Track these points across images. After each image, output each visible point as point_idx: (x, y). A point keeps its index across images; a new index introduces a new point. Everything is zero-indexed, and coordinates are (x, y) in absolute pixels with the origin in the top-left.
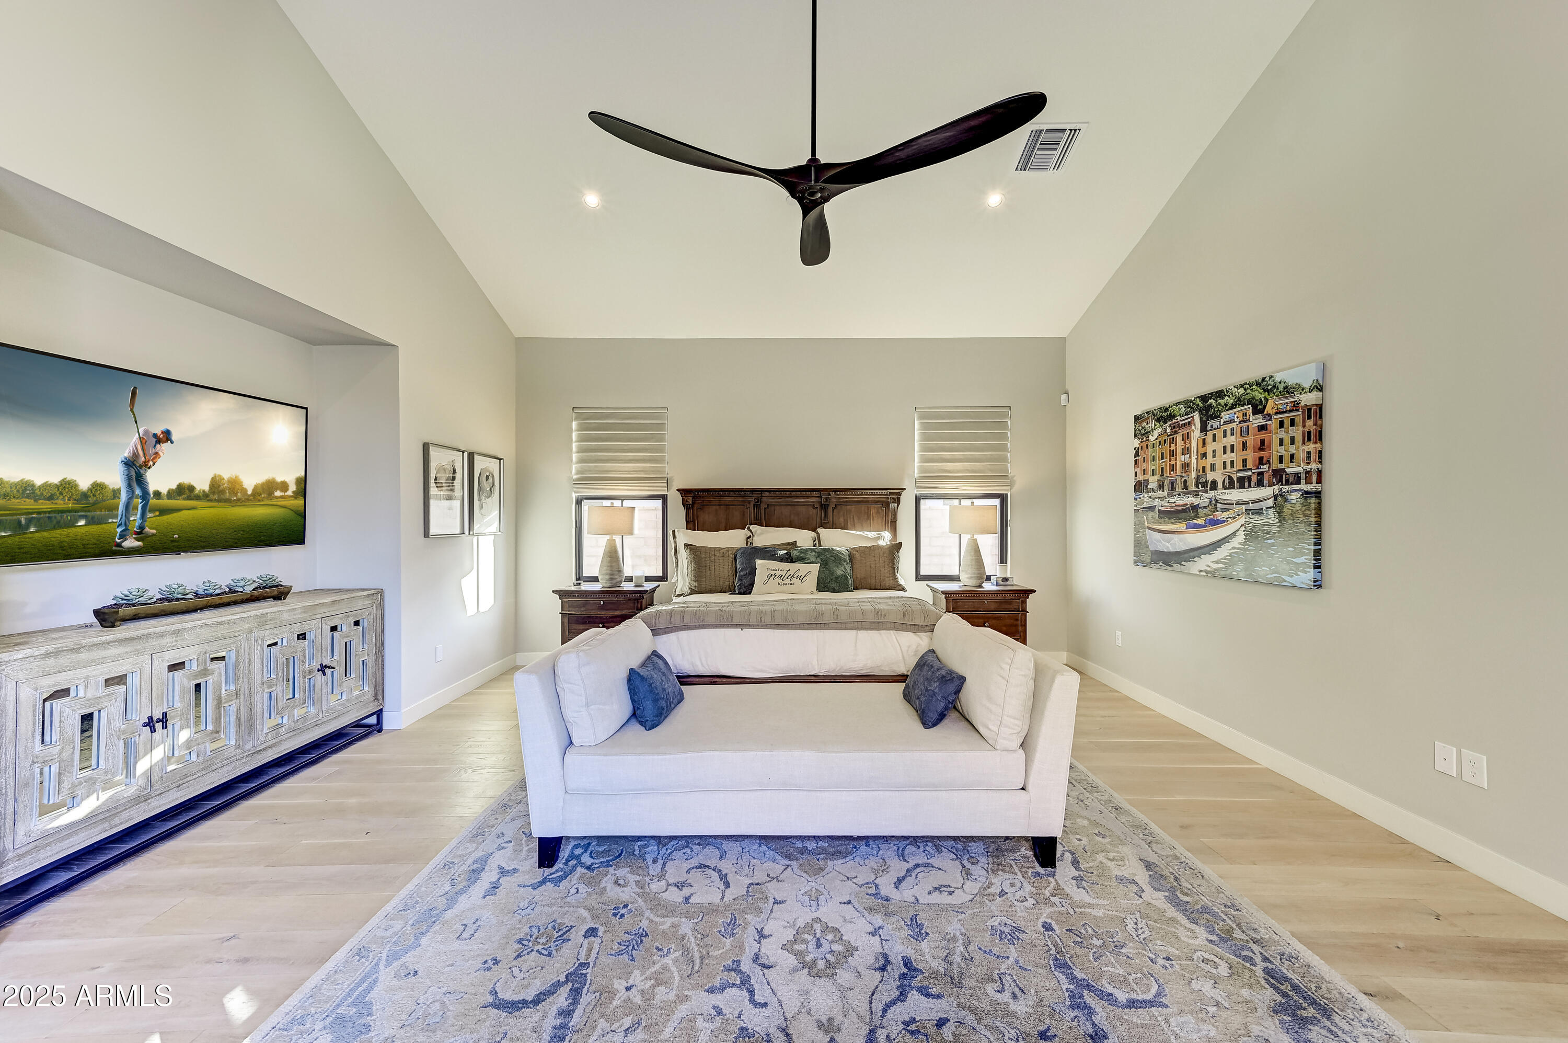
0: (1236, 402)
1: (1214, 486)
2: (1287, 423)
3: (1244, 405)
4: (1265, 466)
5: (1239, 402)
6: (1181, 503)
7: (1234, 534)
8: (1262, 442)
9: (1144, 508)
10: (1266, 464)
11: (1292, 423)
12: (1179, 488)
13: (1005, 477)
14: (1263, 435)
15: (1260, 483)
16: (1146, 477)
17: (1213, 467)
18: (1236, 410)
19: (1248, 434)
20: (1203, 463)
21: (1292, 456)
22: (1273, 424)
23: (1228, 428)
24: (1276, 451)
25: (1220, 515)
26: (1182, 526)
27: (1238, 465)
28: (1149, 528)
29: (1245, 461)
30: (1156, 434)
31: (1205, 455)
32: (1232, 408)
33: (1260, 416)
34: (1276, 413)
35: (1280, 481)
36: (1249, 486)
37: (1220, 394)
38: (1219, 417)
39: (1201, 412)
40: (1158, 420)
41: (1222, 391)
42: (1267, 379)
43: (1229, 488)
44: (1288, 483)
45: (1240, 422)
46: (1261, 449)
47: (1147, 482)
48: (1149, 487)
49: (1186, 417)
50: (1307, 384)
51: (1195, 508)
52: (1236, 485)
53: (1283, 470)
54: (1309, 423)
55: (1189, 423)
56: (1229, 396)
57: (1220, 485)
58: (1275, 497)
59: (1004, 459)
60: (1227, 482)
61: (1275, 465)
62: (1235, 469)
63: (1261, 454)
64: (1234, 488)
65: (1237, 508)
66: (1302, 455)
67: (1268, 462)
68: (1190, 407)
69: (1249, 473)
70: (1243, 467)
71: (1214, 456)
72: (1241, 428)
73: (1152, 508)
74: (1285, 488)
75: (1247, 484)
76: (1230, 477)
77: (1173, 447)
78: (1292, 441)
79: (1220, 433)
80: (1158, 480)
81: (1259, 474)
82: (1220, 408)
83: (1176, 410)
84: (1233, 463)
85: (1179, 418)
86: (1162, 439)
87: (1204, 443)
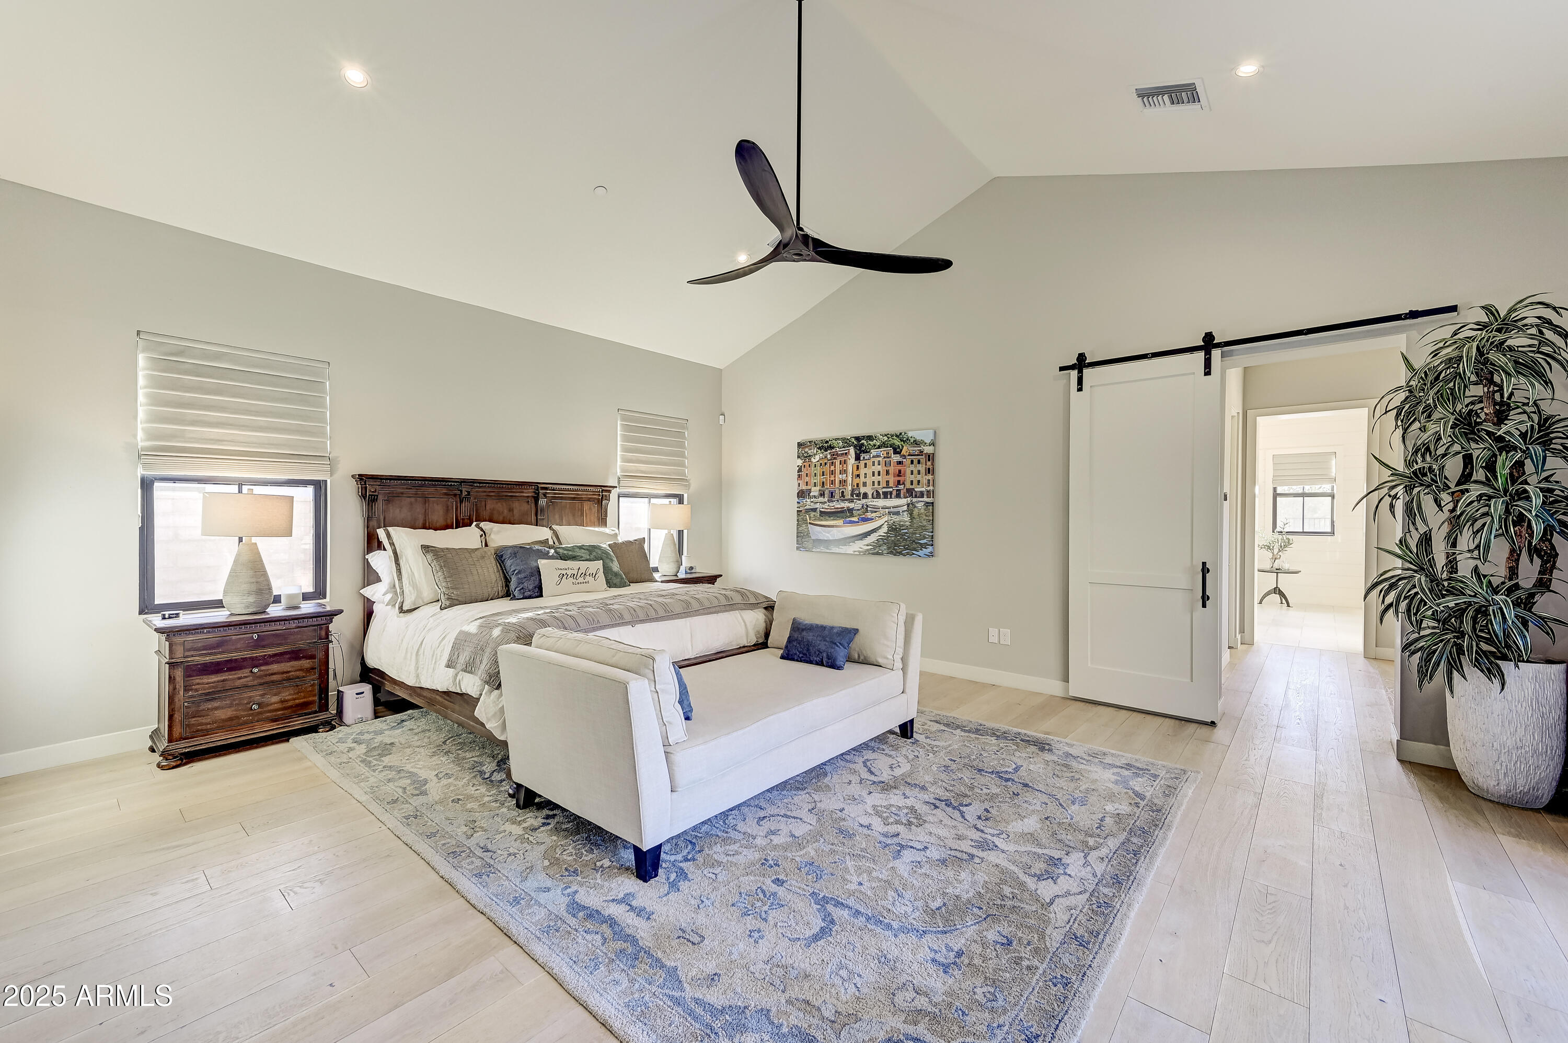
1: (865, 496)
2: (915, 462)
3: (887, 447)
4: (901, 486)
5: (883, 445)
6: (839, 506)
7: (880, 527)
8: (900, 471)
9: (806, 509)
11: (919, 462)
12: (837, 496)
13: (682, 480)
14: (899, 467)
15: (898, 496)
16: (809, 487)
17: (865, 484)
18: (882, 449)
19: (890, 465)
20: (856, 481)
21: (919, 482)
22: (907, 461)
23: (876, 460)
24: (909, 478)
25: (869, 515)
26: (840, 522)
27: (883, 484)
28: (810, 523)
29: (888, 482)
30: (817, 458)
31: (858, 476)
32: (879, 448)
33: (898, 455)
34: (909, 455)
35: (911, 495)
36: (891, 498)
37: (870, 438)
38: (869, 452)
39: (855, 447)
40: (820, 448)
41: (872, 436)
42: (903, 434)
43: (876, 498)
44: (916, 497)
45: (884, 457)
46: (899, 475)
47: (810, 491)
48: (811, 494)
49: (844, 449)
50: (928, 441)
51: (850, 510)
52: (882, 496)
53: (913, 489)
54: (929, 463)
55: (846, 453)
56: (876, 440)
57: (870, 496)
58: (908, 505)
59: (682, 465)
60: (875, 494)
61: (908, 486)
62: (881, 486)
63: (899, 478)
64: (880, 498)
65: (882, 511)
66: (925, 482)
67: (904, 484)
68: (847, 443)
69: (891, 490)
70: (887, 485)
71: (865, 477)
72: (886, 461)
73: (814, 510)
74: (915, 500)
75: (889, 496)
76: (877, 491)
77: (832, 468)
78: (919, 472)
79: (869, 463)
80: (820, 490)
81: (897, 490)
82: (870, 447)
83: (835, 443)
84: (879, 482)
85: (838, 449)
86: (823, 462)
87: (858, 468)
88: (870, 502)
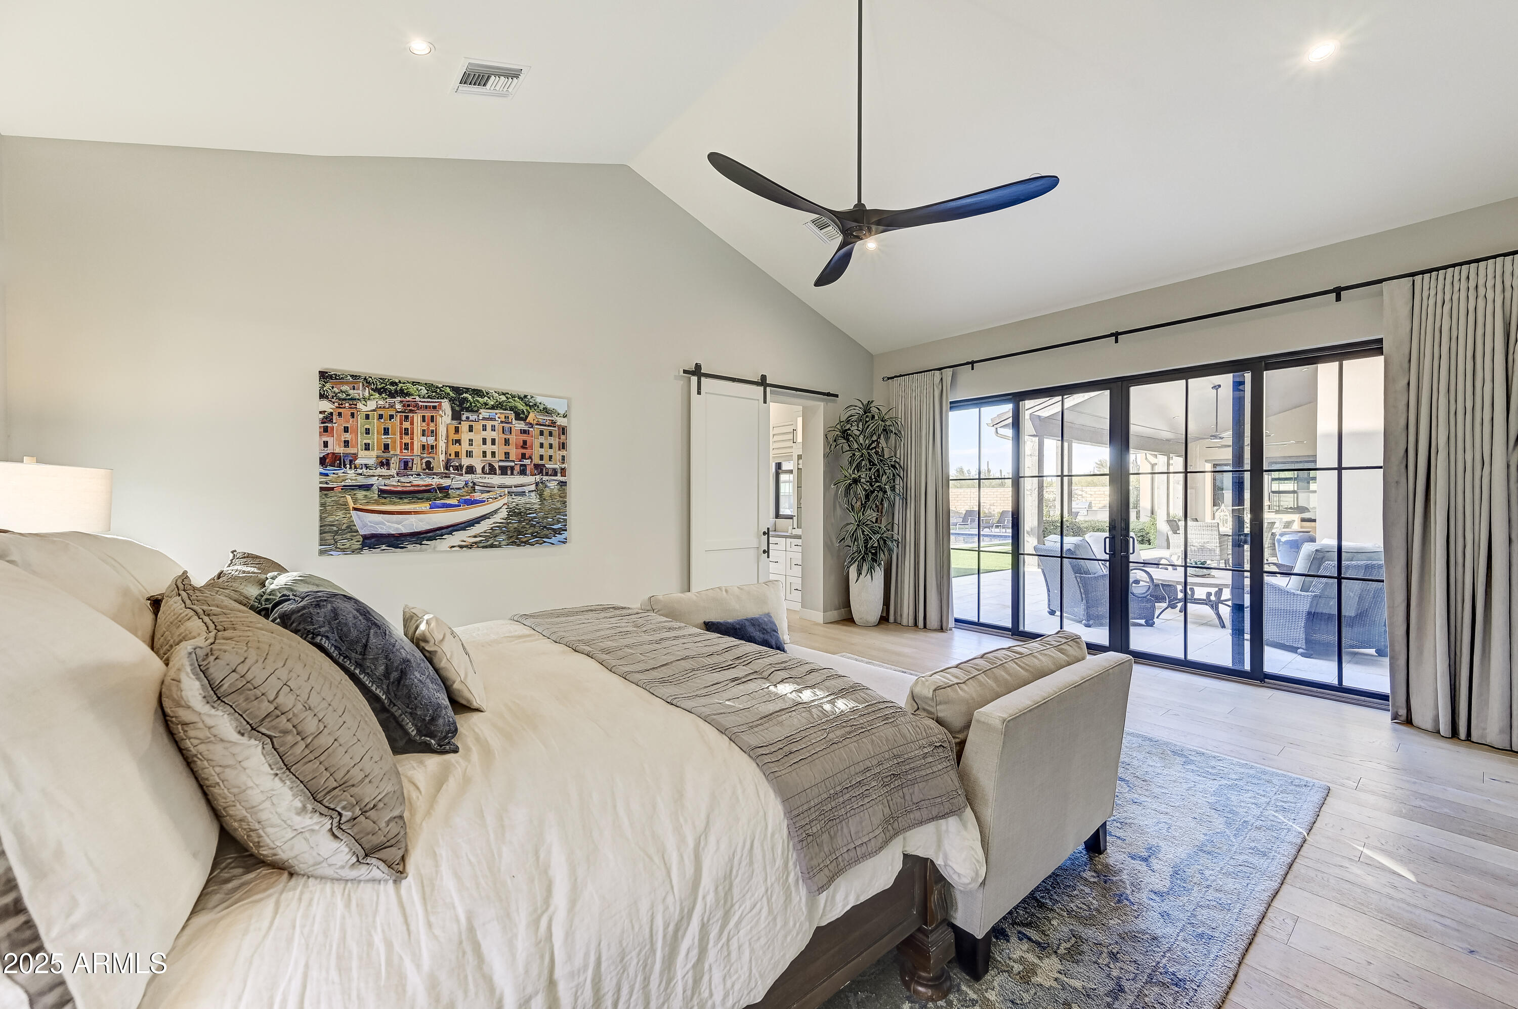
0: (498, 405)
1: (471, 470)
2: (546, 433)
3: (506, 409)
4: (527, 461)
5: (499, 406)
6: (421, 483)
7: (495, 512)
8: (525, 442)
9: (344, 486)
10: (528, 459)
11: (551, 434)
12: (417, 467)
14: (524, 437)
15: (523, 472)
16: (350, 450)
17: (469, 454)
18: (497, 411)
19: (511, 433)
20: (454, 448)
21: (551, 457)
22: (535, 431)
23: (489, 424)
24: (537, 452)
25: (477, 496)
26: (425, 506)
27: (500, 456)
28: (355, 509)
29: (507, 454)
30: (372, 405)
31: (458, 442)
32: (493, 408)
33: (522, 422)
34: (537, 424)
35: (541, 472)
36: (512, 474)
37: (477, 392)
38: (477, 411)
39: (452, 400)
40: (376, 390)
41: (480, 391)
42: (529, 397)
43: (489, 474)
44: (547, 474)
45: (502, 422)
46: (523, 447)
47: (355, 456)
48: (357, 462)
49: (429, 400)
50: (562, 412)
51: (445, 491)
52: (498, 471)
53: (544, 465)
54: (563, 437)
55: (434, 407)
56: (489, 398)
57: (479, 470)
58: (537, 484)
60: (487, 468)
61: (537, 460)
62: (497, 458)
63: (524, 451)
64: (495, 474)
65: (499, 491)
66: (559, 458)
67: (530, 458)
68: (436, 392)
69: (513, 464)
70: (506, 458)
71: (471, 445)
72: (503, 427)
73: (368, 487)
74: (545, 478)
75: (509, 472)
76: (490, 465)
77: (407, 425)
78: (551, 446)
79: (478, 426)
80: (378, 457)
81: (521, 465)
82: (479, 405)
83: (413, 389)
84: (493, 454)
85: (418, 399)
86: (386, 413)
87: (457, 430)
88: (478, 478)
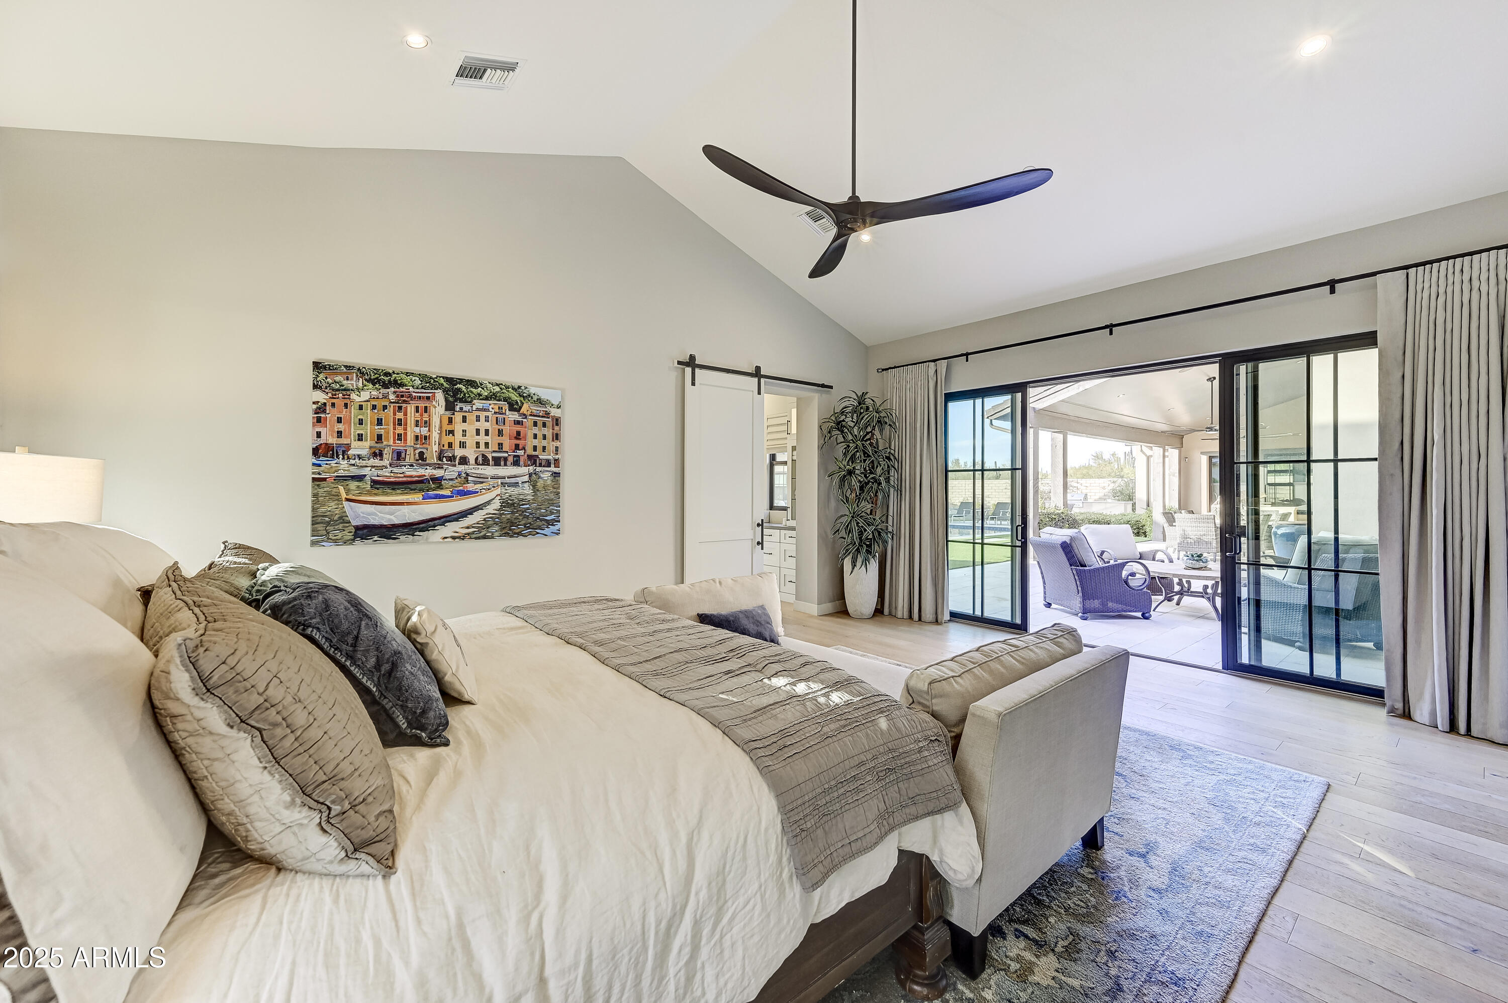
0: (491, 396)
1: (464, 461)
2: (540, 424)
3: (499, 400)
4: (521, 451)
5: (492, 396)
6: (414, 473)
7: (488, 503)
8: (518, 433)
9: (337, 476)
10: (522, 450)
11: (544, 425)
12: (410, 458)
14: (518, 428)
15: (516, 463)
16: (343, 441)
17: (463, 445)
18: (491, 402)
19: (504, 424)
20: (447, 439)
21: (544, 448)
22: (528, 422)
23: (483, 415)
24: (530, 443)
25: (470, 487)
26: (418, 497)
27: (493, 446)
28: (347, 500)
29: (500, 445)
30: (365, 395)
31: (451, 432)
32: (487, 398)
33: (516, 413)
34: (531, 415)
35: (534, 463)
36: (505, 465)
37: (471, 383)
38: (470, 402)
39: (445, 391)
40: (370, 381)
41: (475, 382)
42: (523, 388)
43: (483, 464)
44: (540, 465)
46: (516, 438)
47: (348, 447)
48: (350, 452)
49: (423, 390)
50: (556, 403)
51: (438, 481)
52: (491, 462)
53: (537, 456)
54: (556, 428)
55: (428, 398)
56: (483, 389)
57: (472, 461)
58: (530, 475)
60: (480, 459)
61: (530, 451)
62: (490, 449)
63: (517, 442)
64: (488, 465)
65: (492, 482)
66: (552, 449)
67: (524, 449)
68: (429, 382)
69: (506, 455)
70: (499, 449)
71: (464, 435)
72: (497, 418)
73: (360, 478)
74: (539, 469)
75: (502, 463)
76: (483, 456)
77: (400, 415)
78: (544, 437)
79: (471, 417)
80: (371, 448)
81: (515, 456)
82: (472, 396)
83: (406, 380)
84: (487, 444)
85: (411, 389)
86: (380, 404)
87: (450, 421)
88: (471, 469)
